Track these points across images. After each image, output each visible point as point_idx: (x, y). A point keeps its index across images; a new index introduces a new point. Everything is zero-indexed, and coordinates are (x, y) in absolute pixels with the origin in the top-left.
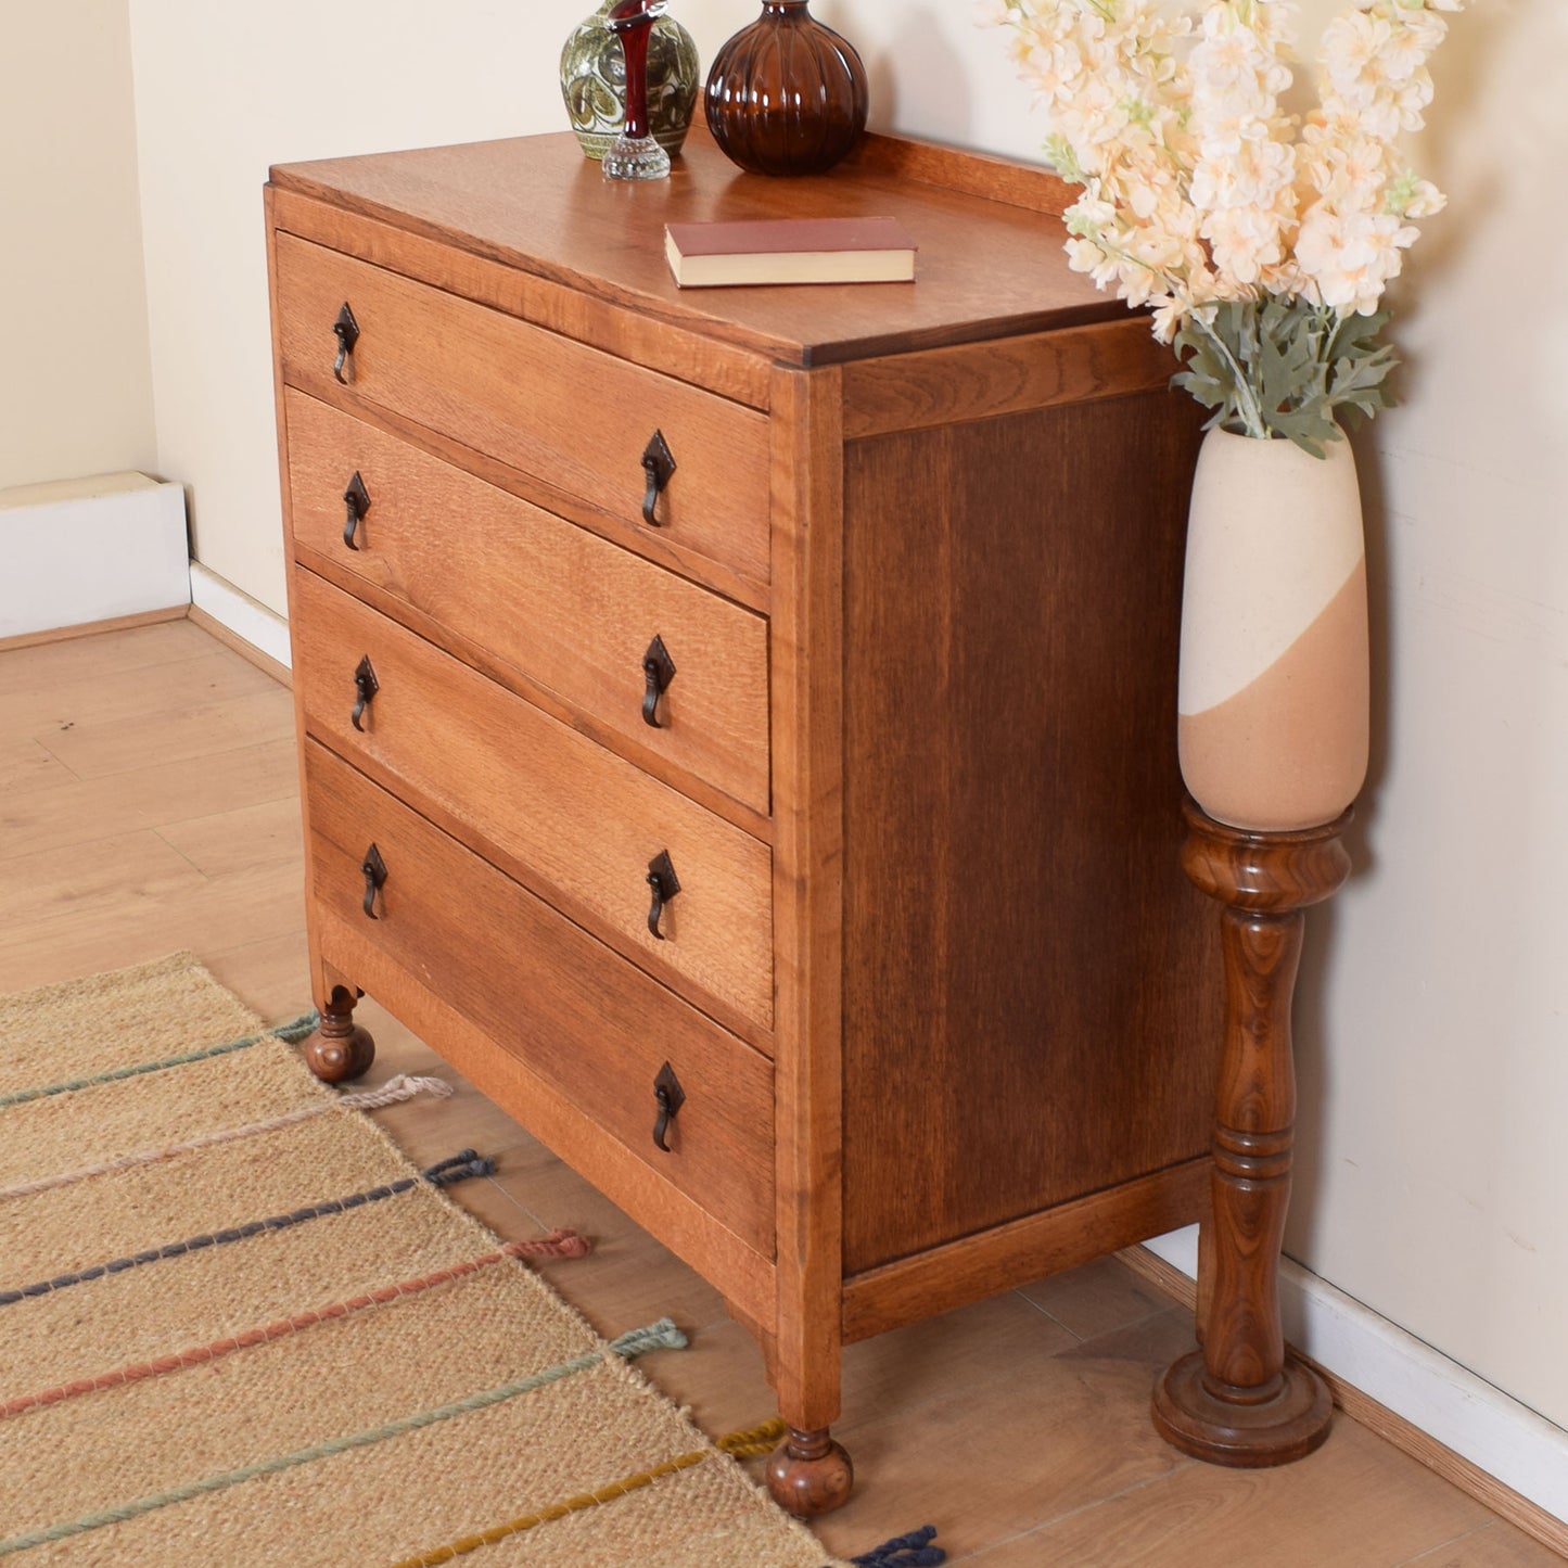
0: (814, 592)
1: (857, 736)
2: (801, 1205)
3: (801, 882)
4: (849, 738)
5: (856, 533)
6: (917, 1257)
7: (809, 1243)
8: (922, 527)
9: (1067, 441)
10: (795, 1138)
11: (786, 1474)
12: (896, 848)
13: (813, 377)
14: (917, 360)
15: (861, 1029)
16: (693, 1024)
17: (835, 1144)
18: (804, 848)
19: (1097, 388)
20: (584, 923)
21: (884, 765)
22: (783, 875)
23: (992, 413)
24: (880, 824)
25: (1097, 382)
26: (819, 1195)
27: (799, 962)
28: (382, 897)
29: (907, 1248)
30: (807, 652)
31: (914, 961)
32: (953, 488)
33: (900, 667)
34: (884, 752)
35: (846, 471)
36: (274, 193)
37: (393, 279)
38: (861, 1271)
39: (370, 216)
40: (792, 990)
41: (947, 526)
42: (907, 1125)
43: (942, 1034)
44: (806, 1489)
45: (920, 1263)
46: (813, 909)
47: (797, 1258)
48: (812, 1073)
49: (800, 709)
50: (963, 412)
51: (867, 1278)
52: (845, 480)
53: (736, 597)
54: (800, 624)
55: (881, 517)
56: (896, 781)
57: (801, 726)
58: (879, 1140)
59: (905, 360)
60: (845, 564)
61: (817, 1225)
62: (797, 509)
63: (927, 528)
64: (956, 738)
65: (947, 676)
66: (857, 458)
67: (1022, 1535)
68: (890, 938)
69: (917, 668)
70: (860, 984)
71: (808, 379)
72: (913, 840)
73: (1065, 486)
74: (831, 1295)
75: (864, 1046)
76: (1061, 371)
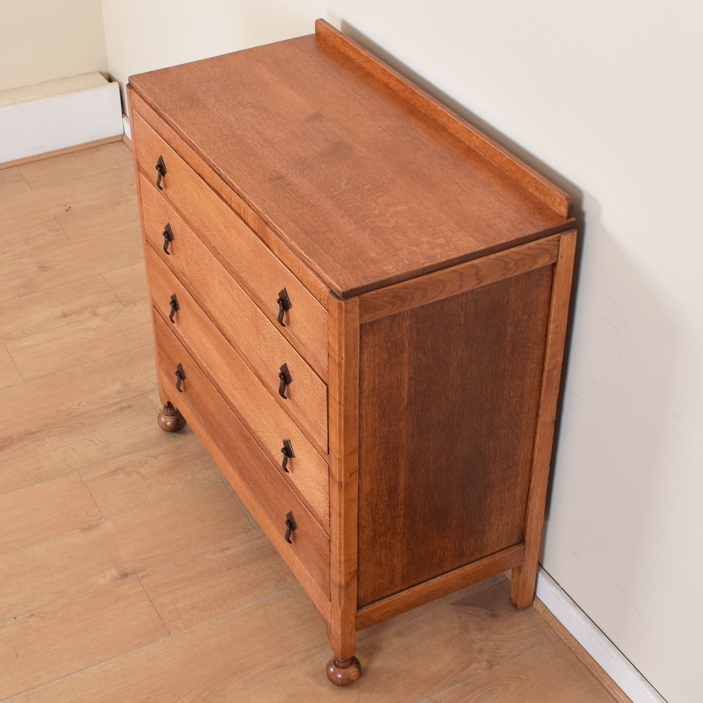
0: (346, 382)
1: (365, 428)
2: (340, 589)
3: (340, 483)
4: (362, 430)
5: (365, 357)
6: (389, 598)
7: (343, 601)
8: (396, 348)
9: (464, 304)
10: (338, 567)
12: (382, 464)
13: (345, 304)
14: (394, 289)
15: (366, 527)
17: (355, 568)
18: (341, 472)
19: (478, 284)
21: (378, 436)
22: (333, 477)
23: (429, 302)
24: (376, 457)
25: (477, 282)
26: (347, 586)
27: (339, 510)
28: (184, 383)
29: (385, 594)
30: (343, 404)
31: (389, 501)
32: (411, 332)
33: (385, 400)
34: (377, 432)
35: (361, 334)
36: (131, 91)
38: (366, 606)
40: (336, 518)
41: (407, 346)
42: (386, 555)
43: (401, 523)
44: (341, 679)
45: (391, 600)
46: (345, 492)
47: (338, 605)
48: (345, 546)
49: (340, 424)
50: (416, 305)
51: (367, 609)
52: (361, 337)
54: (340, 394)
55: (377, 348)
56: (382, 441)
57: (340, 430)
58: (374, 562)
59: (389, 290)
60: (360, 368)
61: (347, 595)
62: (339, 352)
63: (398, 348)
64: (410, 421)
65: (406, 400)
66: (366, 328)
67: (426, 700)
68: (379, 495)
69: (393, 399)
70: (366, 512)
71: (344, 305)
72: (390, 460)
73: (462, 321)
74: (352, 617)
75: (367, 533)
76: (461, 281)
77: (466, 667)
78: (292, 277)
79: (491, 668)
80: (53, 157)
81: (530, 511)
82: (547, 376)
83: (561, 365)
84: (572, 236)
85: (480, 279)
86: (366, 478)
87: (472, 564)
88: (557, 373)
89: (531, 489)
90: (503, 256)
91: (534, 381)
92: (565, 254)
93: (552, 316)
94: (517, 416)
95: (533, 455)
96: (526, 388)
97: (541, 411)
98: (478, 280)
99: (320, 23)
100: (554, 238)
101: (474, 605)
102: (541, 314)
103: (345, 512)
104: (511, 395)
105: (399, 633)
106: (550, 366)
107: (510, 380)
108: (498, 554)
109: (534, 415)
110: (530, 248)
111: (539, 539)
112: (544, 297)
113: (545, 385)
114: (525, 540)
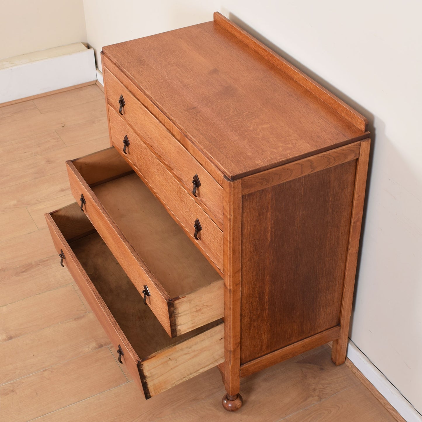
0: (234, 230)
1: (245, 257)
2: (230, 353)
3: (230, 291)
4: (243, 258)
5: (245, 215)
6: (259, 358)
7: (232, 360)
8: (263, 210)
9: (303, 183)
10: (229, 340)
11: (227, 403)
12: (255, 278)
13: (233, 183)
14: (262, 174)
15: (246, 316)
17: (239, 340)
18: (231, 283)
19: (312, 171)
21: (252, 262)
22: (226, 287)
23: (283, 182)
24: (251, 274)
25: (312, 170)
26: (235, 351)
27: (230, 306)
29: (257, 357)
30: (232, 243)
31: (259, 301)
32: (272, 200)
33: (257, 240)
34: (252, 259)
35: (242, 201)
36: (103, 56)
38: (245, 363)
39: (127, 77)
40: (228, 311)
41: (270, 208)
42: (257, 333)
43: (267, 314)
44: (231, 407)
45: (260, 360)
46: (233, 295)
47: (229, 363)
48: (233, 328)
49: (230, 255)
50: (275, 183)
51: (247, 365)
52: (242, 203)
53: (215, 223)
54: (230, 237)
55: (252, 210)
56: (255, 265)
57: (230, 258)
58: (250, 337)
59: (259, 175)
60: (242, 221)
61: (234, 357)
62: (229, 212)
63: (264, 209)
64: (272, 253)
65: (269, 240)
66: (246, 198)
67: (282, 420)
68: (253, 297)
69: (261, 240)
70: (246, 307)
71: (232, 184)
72: (260, 276)
73: (303, 193)
74: (237, 369)
75: (246, 320)
76: (302, 169)
77: (306, 400)
78: (201, 167)
79: (320, 400)
80: (54, 94)
81: (343, 307)
82: (353, 225)
83: (361, 219)
84: (368, 143)
86: (245, 287)
87: (309, 338)
88: (359, 224)
89: (344, 293)
90: (327, 154)
91: (345, 228)
92: (364, 153)
93: (356, 190)
94: (335, 250)
95: (345, 273)
96: (341, 233)
97: (350, 247)
98: (312, 169)
99: (216, 14)
100: (357, 144)
101: (310, 363)
102: (349, 189)
103: (233, 307)
104: (332, 237)
106: (355, 220)
107: (331, 228)
108: (324, 332)
109: (346, 249)
110: (343, 150)
111: (349, 323)
112: (351, 179)
113: (352, 231)
114: (340, 324)
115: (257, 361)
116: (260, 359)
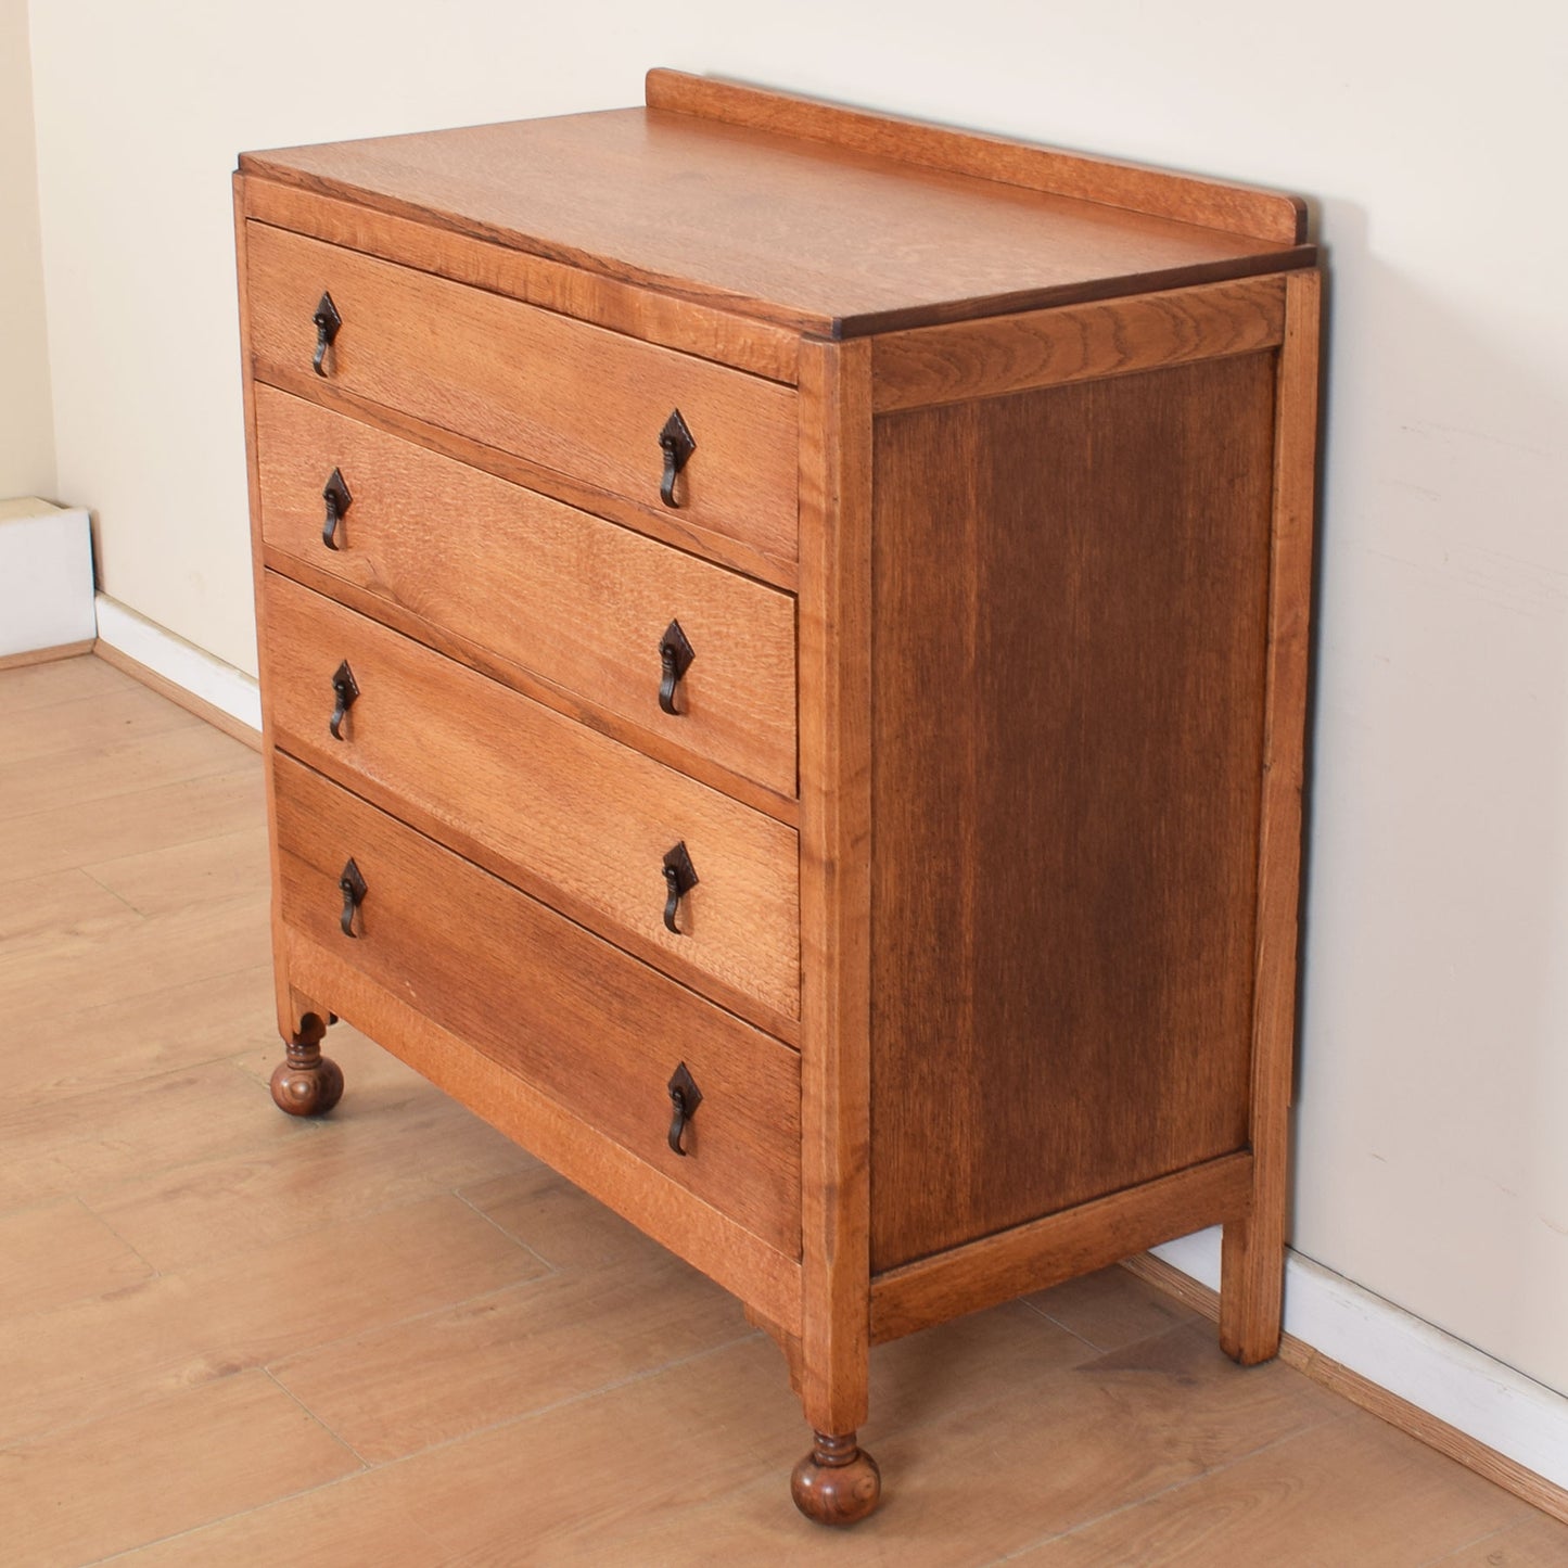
0: (844, 568)
1: (885, 716)
2: (829, 1200)
3: (830, 865)
4: (877, 717)
5: (884, 510)
6: (944, 1255)
7: (836, 1238)
8: (949, 503)
9: (1091, 416)
10: (824, 1130)
11: (813, 1482)
12: (923, 831)
13: (843, 349)
14: (945, 333)
15: (888, 1017)
16: (711, 1019)
17: (864, 1136)
18: (833, 829)
19: (1119, 364)
20: (591, 926)
21: (912, 746)
22: (811, 859)
23: (1017, 387)
24: (909, 807)
25: (1119, 356)
26: (847, 1190)
27: (828, 947)
28: (361, 915)
29: (934, 1246)
31: (940, 949)
32: (980, 463)
33: (927, 646)
34: (911, 733)
35: (875, 444)
36: (245, 180)
37: (380, 266)
38: (888, 1269)
39: (355, 201)
40: (820, 977)
41: (974, 502)
42: (934, 1118)
43: (969, 1024)
44: (834, 1497)
45: (948, 1262)
46: (843, 890)
47: (825, 1256)
48: (841, 1061)
49: (830, 687)
50: (991, 387)
51: (894, 1276)
52: (874, 454)
53: (761, 576)
54: (830, 600)
55: (909, 493)
56: (923, 763)
57: (830, 705)
58: (906, 1133)
59: (933, 333)
60: (873, 539)
61: (845, 1220)
62: (827, 483)
63: (954, 502)
64: (982, 719)
65: (973, 655)
66: (886, 432)
68: (917, 924)
69: (944, 647)
70: (887, 970)
71: (838, 351)
72: (940, 823)
73: (1089, 462)
74: (860, 1294)
75: (891, 1035)
76: (1085, 345)
77: (1140, 1475)
79: (1204, 1471)
81: (1259, 1052)
82: (1278, 654)
83: (1306, 629)
84: (1311, 284)
85: (1124, 352)
86: (887, 869)
87: (1133, 1190)
88: (1298, 648)
89: (1258, 984)
90: (1170, 300)
91: (1249, 667)
92: (1299, 326)
93: (1280, 489)
94: (1218, 760)
95: (1256, 885)
96: (1233, 684)
97: (1269, 754)
98: (1121, 353)
99: (653, 77)
100: (1274, 280)
101: (1133, 1367)
102: (1255, 485)
103: (842, 953)
104: (1202, 696)
105: (958, 1428)
106: (1283, 629)
107: (1198, 653)
108: (1190, 1171)
109: (1255, 767)
110: (1225, 294)
111: (1283, 1143)
112: (1258, 438)
113: (1276, 678)
114: (1252, 1143)
115: (935, 1266)
116: (946, 1258)
